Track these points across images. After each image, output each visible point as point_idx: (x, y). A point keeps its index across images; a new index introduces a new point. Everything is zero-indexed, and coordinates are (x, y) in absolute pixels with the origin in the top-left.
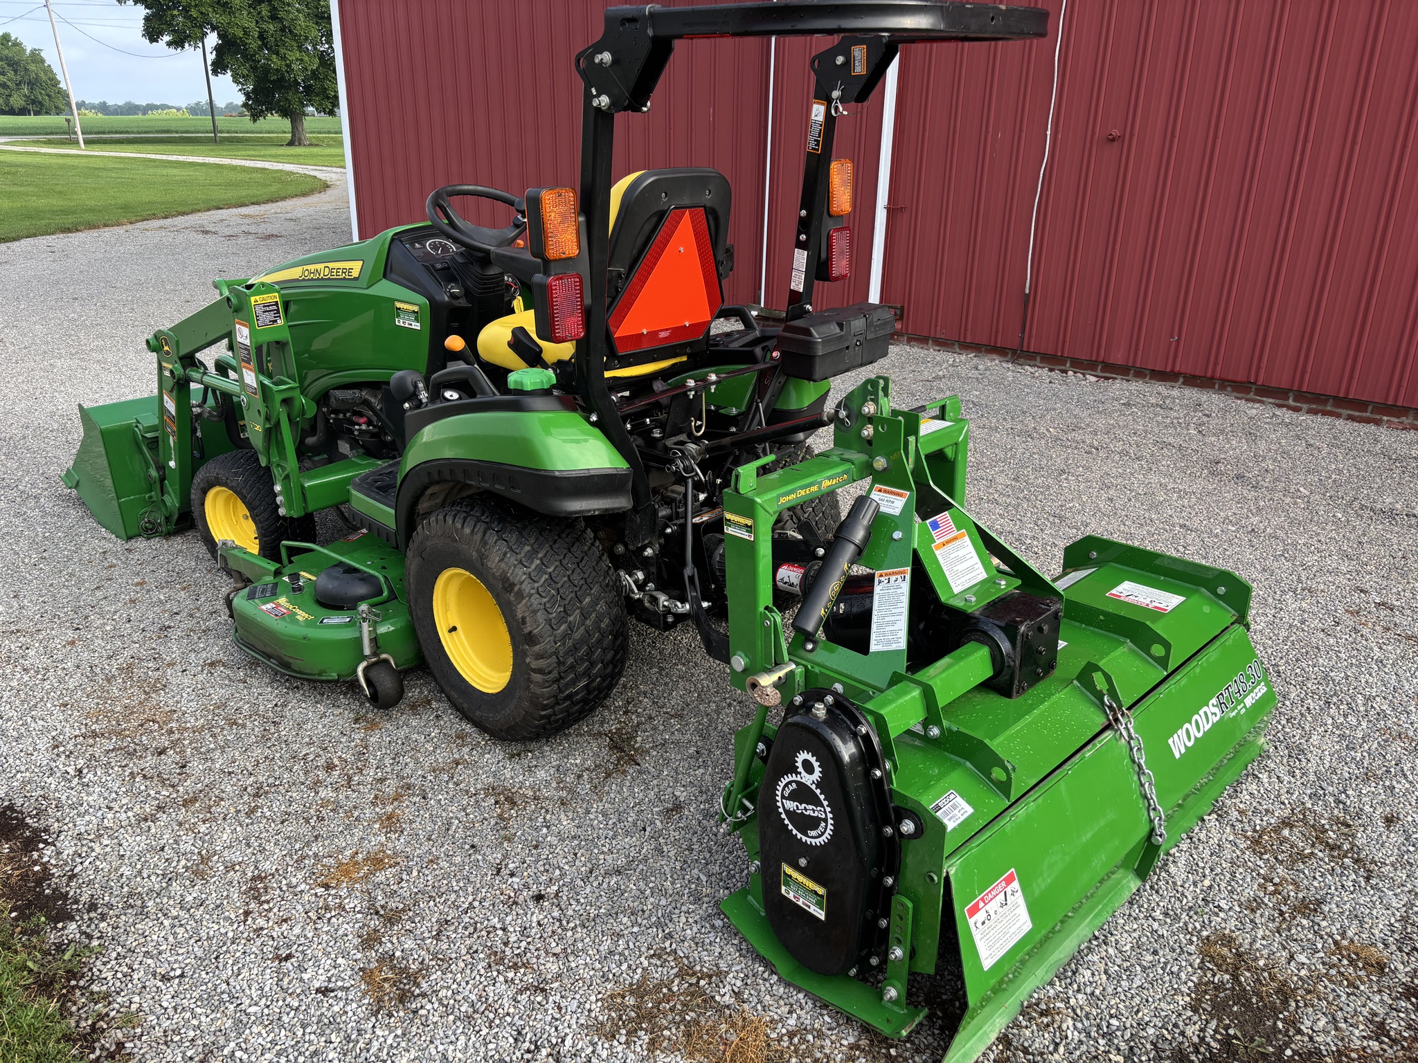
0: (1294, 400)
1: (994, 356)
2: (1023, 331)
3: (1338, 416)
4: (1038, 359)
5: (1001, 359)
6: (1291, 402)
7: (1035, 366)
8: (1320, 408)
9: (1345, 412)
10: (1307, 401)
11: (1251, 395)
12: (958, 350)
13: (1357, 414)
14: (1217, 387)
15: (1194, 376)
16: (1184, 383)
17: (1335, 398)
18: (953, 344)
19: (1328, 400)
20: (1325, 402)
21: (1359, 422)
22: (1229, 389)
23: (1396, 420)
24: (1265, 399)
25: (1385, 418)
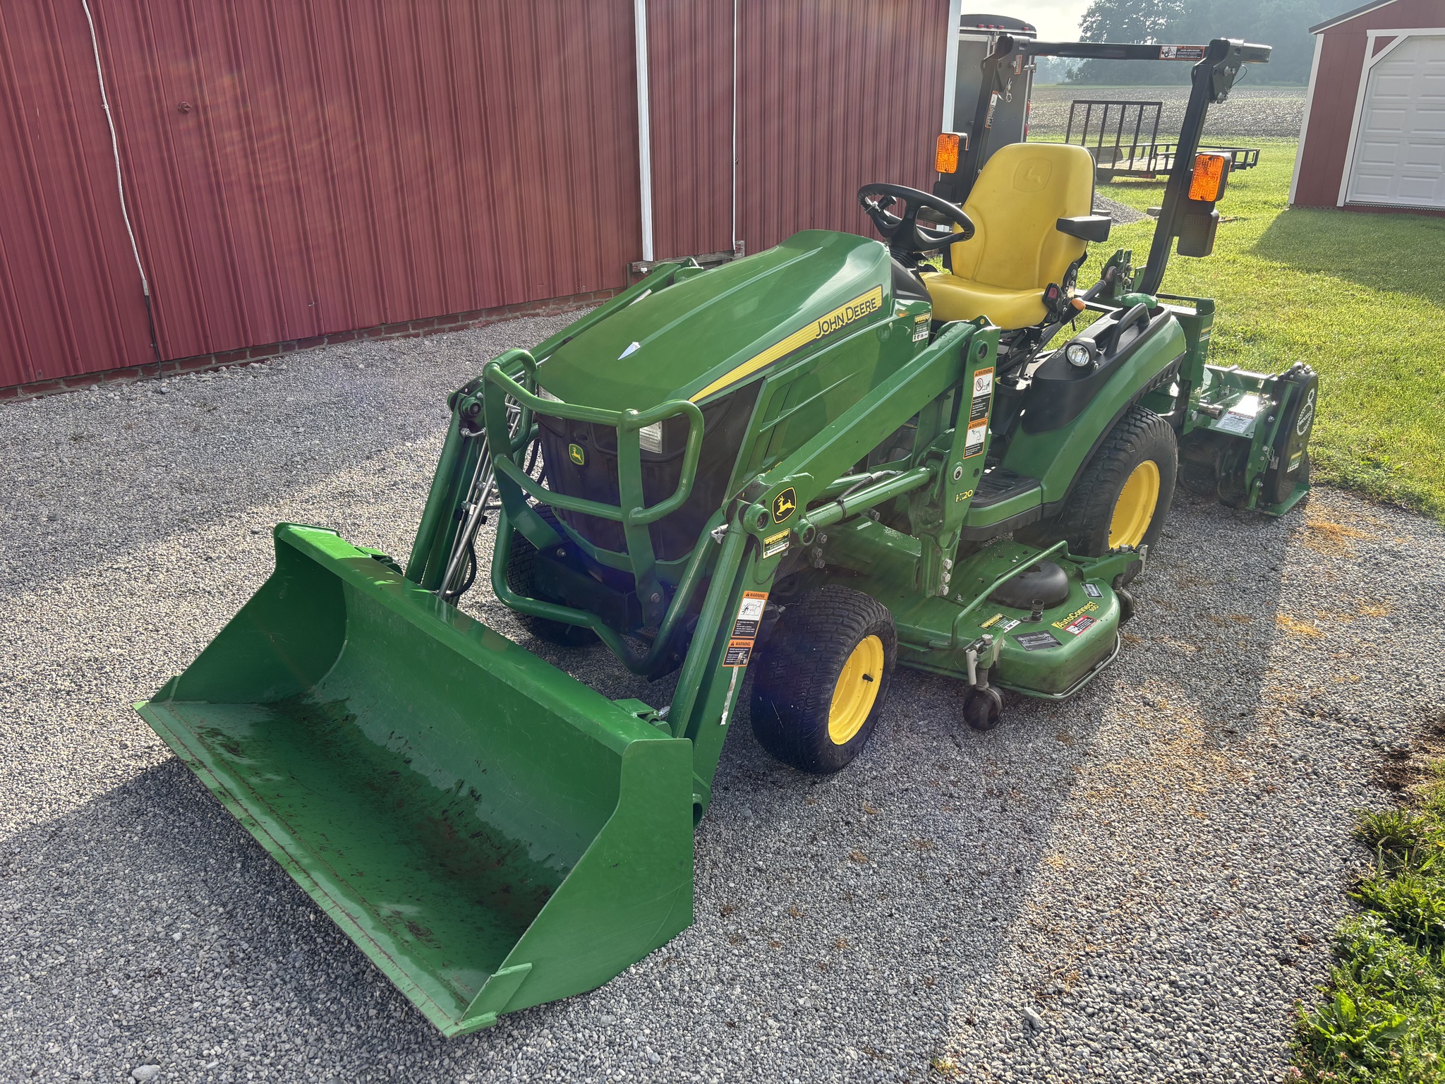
0: (413, 329)
1: (120, 380)
2: (154, 340)
3: (443, 331)
4: (177, 366)
5: (131, 380)
6: (412, 331)
7: (175, 375)
8: (431, 328)
9: (447, 326)
10: (422, 326)
11: (383, 335)
12: (66, 388)
13: (453, 325)
14: (356, 336)
15: (336, 334)
16: (329, 343)
17: (438, 318)
18: (57, 383)
19: (433, 321)
20: (432, 323)
21: (457, 331)
22: (365, 335)
23: (476, 321)
24: (393, 335)
25: (471, 322)
